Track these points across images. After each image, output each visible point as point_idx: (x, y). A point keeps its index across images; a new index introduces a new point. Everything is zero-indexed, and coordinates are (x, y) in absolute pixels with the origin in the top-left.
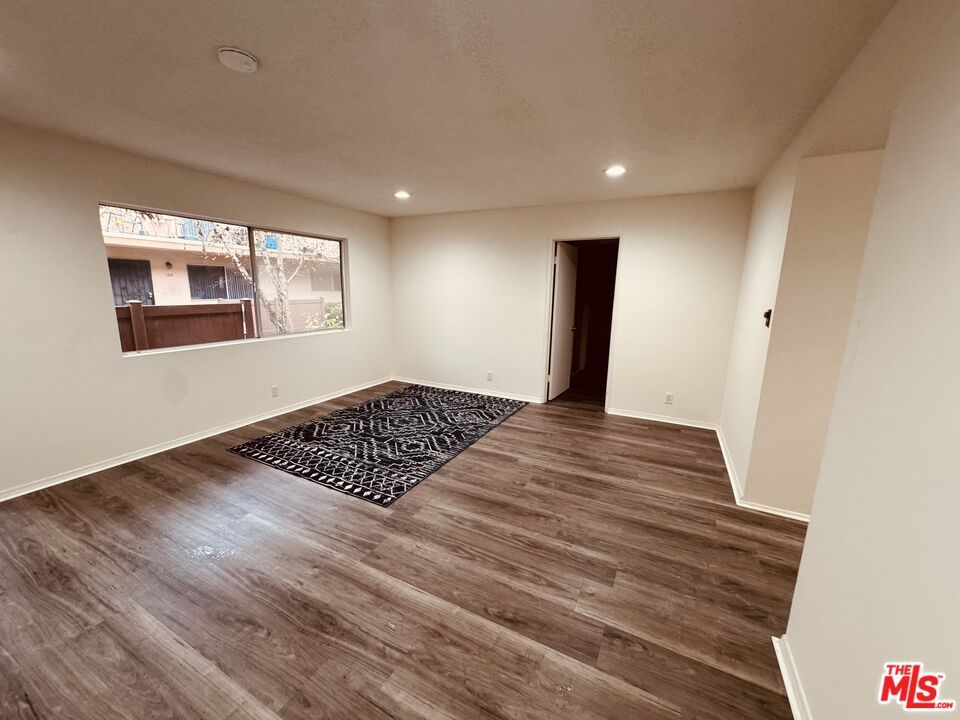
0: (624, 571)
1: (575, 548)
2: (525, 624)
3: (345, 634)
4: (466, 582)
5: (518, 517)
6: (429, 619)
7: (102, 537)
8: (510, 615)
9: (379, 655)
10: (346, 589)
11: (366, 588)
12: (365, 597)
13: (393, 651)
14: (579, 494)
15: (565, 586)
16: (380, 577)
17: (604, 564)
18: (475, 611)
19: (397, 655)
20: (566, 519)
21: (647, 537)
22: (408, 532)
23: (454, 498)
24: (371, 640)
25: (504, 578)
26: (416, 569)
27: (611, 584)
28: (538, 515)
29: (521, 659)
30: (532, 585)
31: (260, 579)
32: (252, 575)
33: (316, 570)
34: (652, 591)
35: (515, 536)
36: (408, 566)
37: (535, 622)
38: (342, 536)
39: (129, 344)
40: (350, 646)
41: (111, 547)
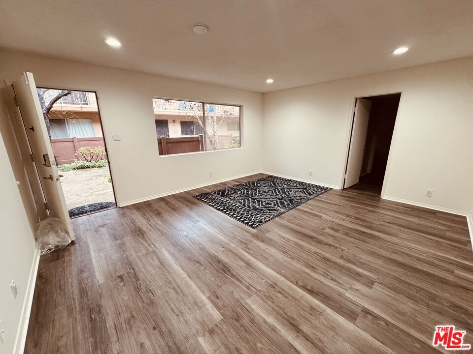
0: (381, 283)
1: (350, 265)
2: (316, 293)
3: (233, 276)
4: (289, 268)
5: (318, 244)
6: (269, 279)
7: (153, 222)
8: (309, 288)
9: (246, 288)
10: (235, 258)
11: (243, 260)
12: (243, 264)
13: (252, 288)
14: (356, 239)
15: (340, 281)
16: (250, 257)
17: (368, 277)
18: (292, 282)
19: (254, 290)
20: (347, 250)
21: (398, 269)
22: (263, 241)
23: (286, 230)
24: (243, 281)
25: (308, 271)
26: (265, 258)
27: (371, 288)
28: (330, 245)
29: (312, 308)
30: (323, 277)
31: (203, 247)
32: (200, 245)
33: (223, 249)
34: (397, 297)
35: (316, 253)
36: (261, 255)
37: (322, 294)
38: (235, 237)
39: (161, 153)
40: (235, 281)
41: (156, 226)
